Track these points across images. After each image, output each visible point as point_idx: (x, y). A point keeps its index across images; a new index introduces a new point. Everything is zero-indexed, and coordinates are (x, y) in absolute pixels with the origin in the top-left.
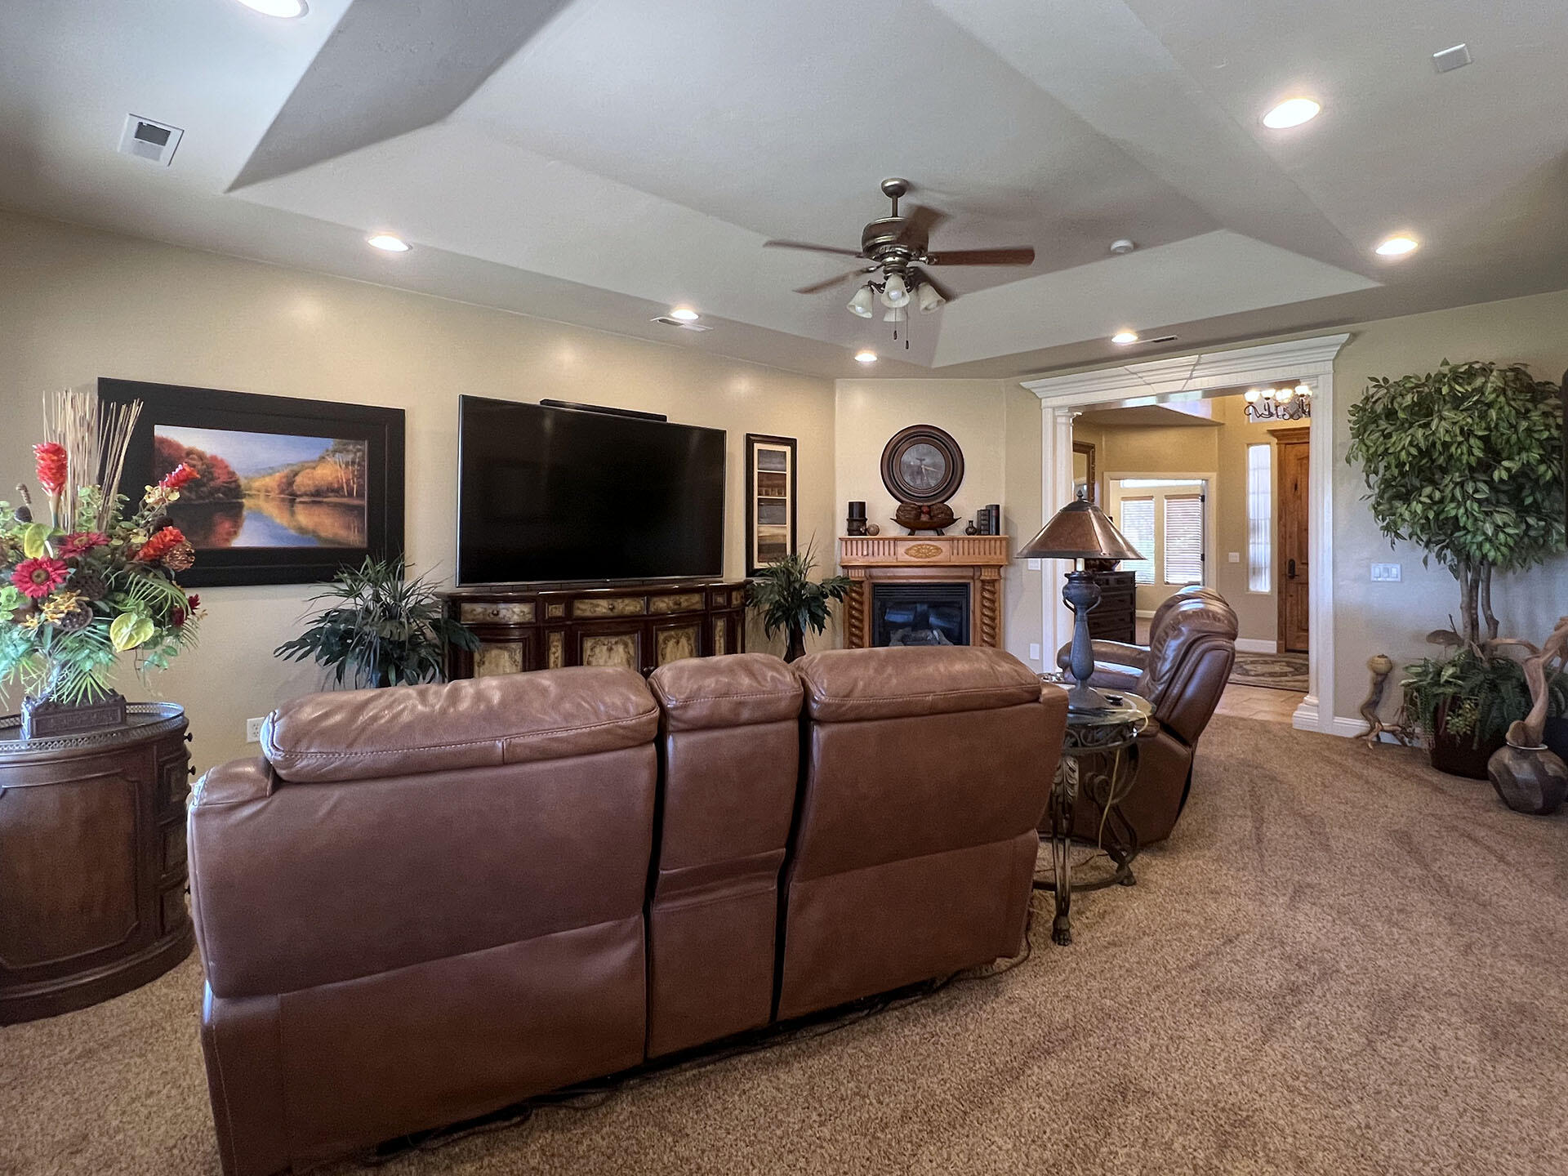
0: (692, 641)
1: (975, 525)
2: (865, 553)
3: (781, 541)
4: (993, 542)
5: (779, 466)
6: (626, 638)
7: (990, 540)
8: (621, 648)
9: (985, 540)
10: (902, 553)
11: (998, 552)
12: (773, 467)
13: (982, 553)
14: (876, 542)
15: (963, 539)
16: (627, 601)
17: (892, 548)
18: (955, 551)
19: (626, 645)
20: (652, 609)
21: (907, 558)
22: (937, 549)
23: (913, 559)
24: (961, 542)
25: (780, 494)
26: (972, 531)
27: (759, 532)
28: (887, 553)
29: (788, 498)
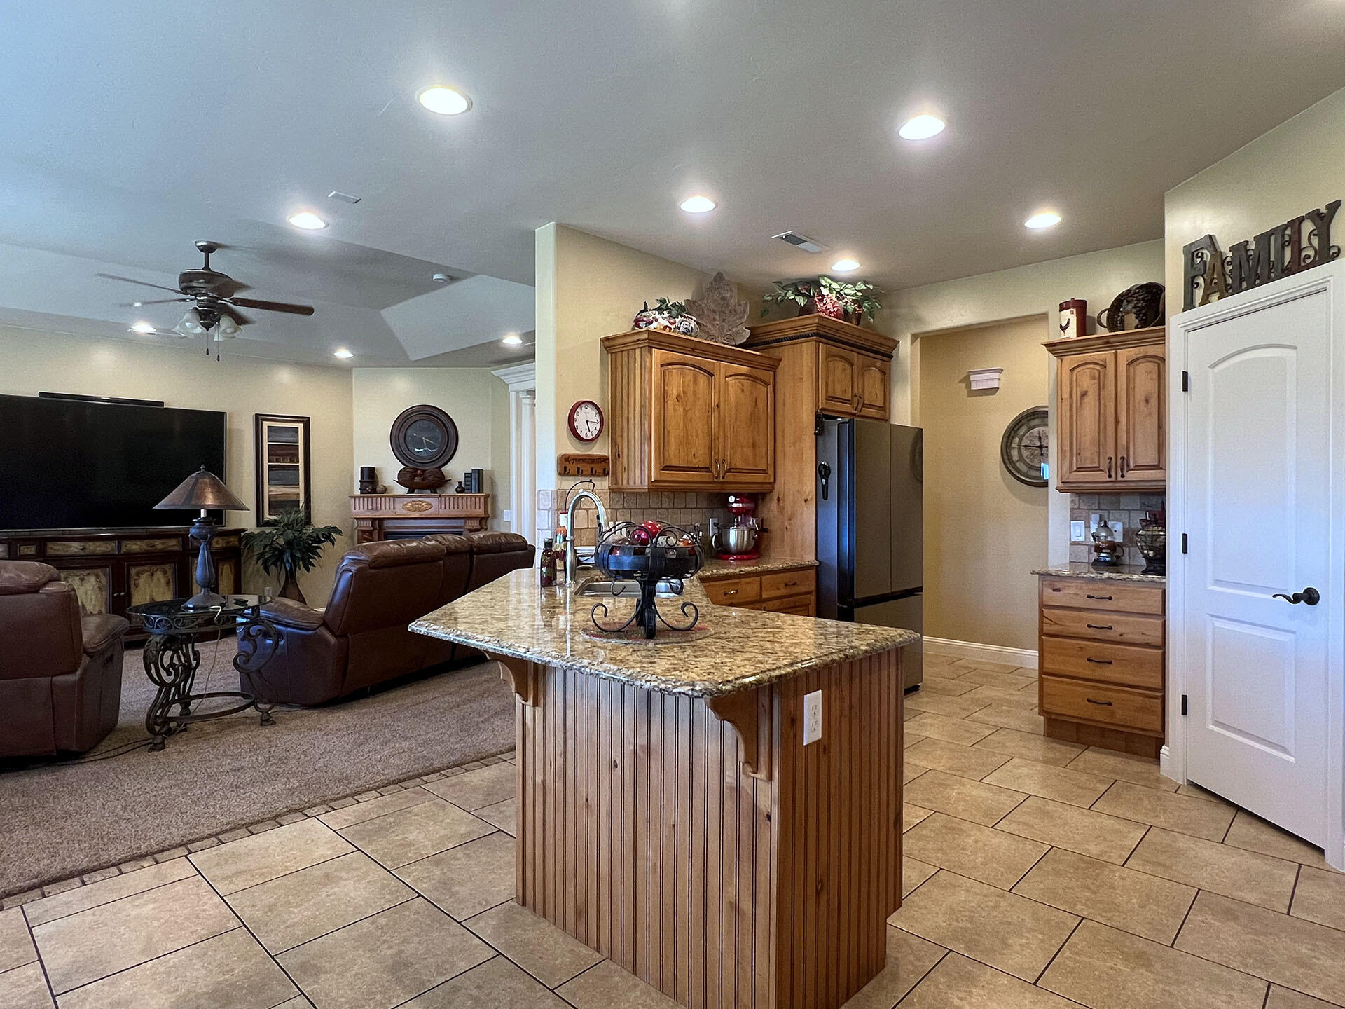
0: (169, 574)
1: (463, 485)
2: (370, 507)
3: (294, 498)
4: (473, 499)
5: (291, 439)
6: (98, 571)
7: (471, 497)
8: (92, 579)
9: (467, 497)
10: (401, 509)
11: (478, 507)
12: (284, 440)
13: (465, 508)
14: (383, 499)
15: (454, 497)
16: (97, 543)
17: (392, 503)
18: (443, 506)
19: (98, 576)
20: (124, 550)
21: (405, 512)
22: (428, 504)
23: (409, 512)
24: (452, 499)
25: (291, 461)
26: (461, 490)
27: (269, 491)
28: (388, 507)
29: (301, 464)
